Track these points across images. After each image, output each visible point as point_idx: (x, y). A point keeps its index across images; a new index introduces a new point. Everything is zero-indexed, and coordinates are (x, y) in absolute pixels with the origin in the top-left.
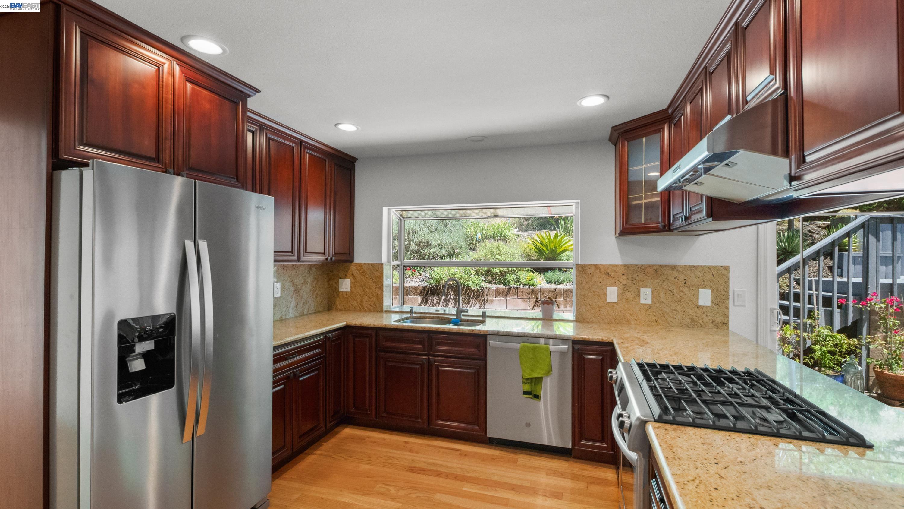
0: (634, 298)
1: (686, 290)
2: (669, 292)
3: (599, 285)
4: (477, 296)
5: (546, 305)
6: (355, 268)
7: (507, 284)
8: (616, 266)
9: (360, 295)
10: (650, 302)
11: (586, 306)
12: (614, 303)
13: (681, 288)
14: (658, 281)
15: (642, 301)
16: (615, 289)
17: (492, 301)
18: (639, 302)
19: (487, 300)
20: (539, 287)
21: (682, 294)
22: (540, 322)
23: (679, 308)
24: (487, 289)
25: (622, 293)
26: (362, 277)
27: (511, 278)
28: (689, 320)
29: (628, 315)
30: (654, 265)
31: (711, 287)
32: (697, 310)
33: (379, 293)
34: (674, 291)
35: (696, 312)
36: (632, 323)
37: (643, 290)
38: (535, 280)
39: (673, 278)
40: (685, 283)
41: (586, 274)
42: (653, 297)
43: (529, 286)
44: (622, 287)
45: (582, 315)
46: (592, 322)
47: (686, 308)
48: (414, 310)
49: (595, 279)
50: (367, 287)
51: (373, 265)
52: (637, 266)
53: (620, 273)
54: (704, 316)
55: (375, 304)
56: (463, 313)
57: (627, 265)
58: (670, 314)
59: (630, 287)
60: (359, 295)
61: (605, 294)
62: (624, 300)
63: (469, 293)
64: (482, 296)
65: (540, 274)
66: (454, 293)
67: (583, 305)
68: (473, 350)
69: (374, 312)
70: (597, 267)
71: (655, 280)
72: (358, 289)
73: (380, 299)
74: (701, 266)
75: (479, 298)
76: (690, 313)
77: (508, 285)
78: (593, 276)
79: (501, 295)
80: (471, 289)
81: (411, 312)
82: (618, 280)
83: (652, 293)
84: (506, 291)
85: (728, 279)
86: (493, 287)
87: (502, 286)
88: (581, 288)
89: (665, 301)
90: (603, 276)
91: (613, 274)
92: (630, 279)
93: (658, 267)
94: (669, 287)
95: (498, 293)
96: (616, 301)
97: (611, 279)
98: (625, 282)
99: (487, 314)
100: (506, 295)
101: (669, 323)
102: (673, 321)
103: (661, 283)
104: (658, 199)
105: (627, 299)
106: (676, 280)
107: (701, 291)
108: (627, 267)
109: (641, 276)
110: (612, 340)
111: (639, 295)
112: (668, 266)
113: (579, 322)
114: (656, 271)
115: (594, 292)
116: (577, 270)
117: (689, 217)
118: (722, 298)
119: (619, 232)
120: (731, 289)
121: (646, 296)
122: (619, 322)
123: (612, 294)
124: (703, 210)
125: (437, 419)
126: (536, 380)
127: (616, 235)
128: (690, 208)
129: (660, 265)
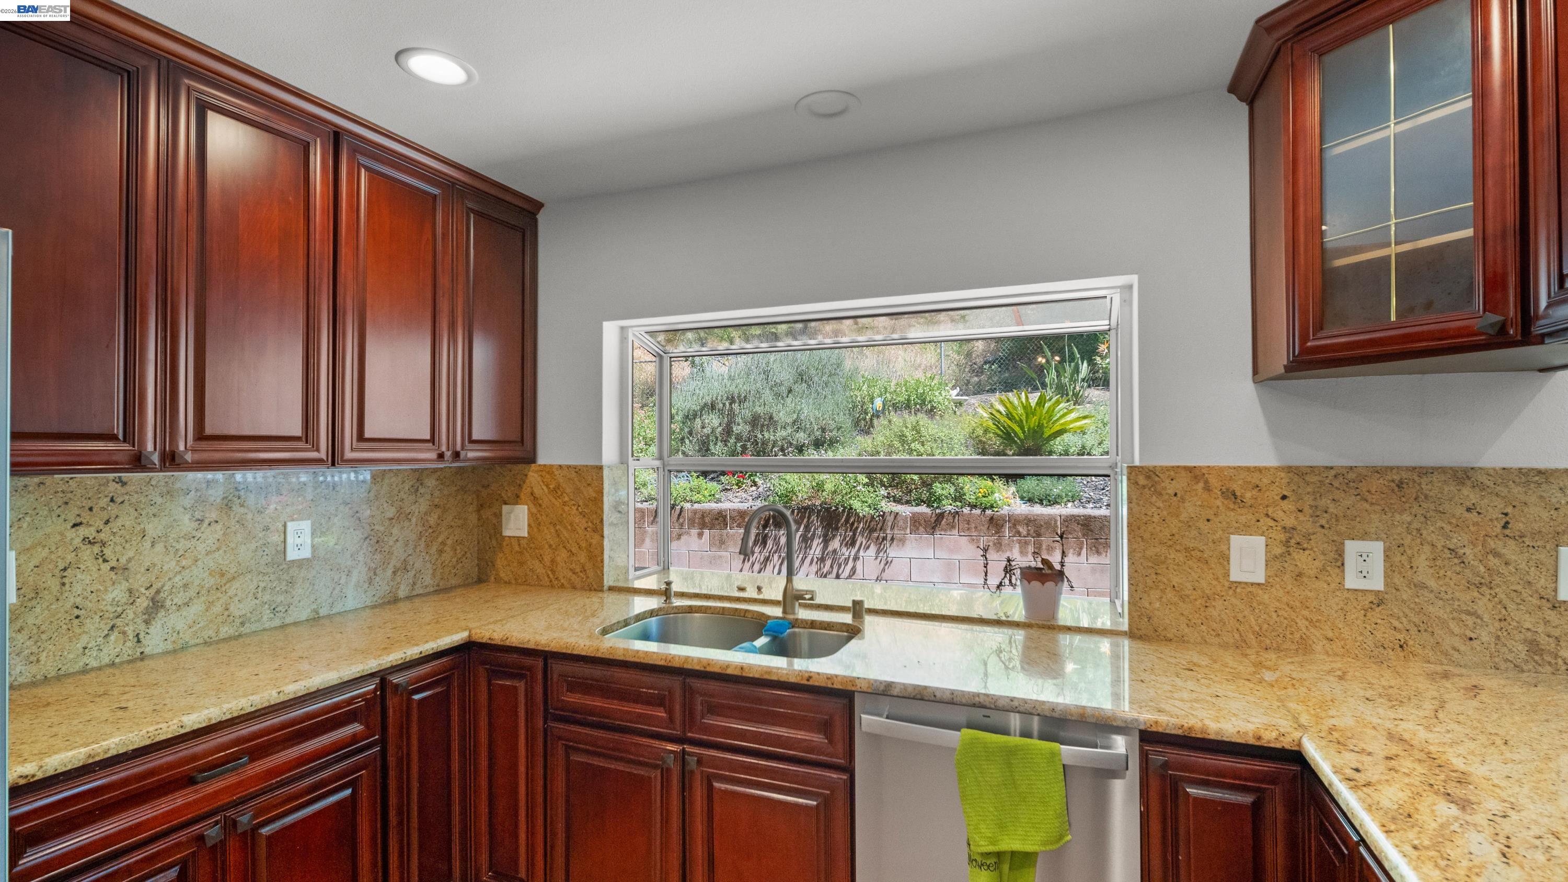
0: (1323, 569)
1: (1510, 550)
2: (1447, 554)
3: (1205, 527)
4: (872, 531)
5: (1036, 584)
6: (539, 479)
7: (935, 505)
8: (1259, 470)
9: (550, 546)
10: (1377, 583)
11: (1163, 591)
12: (1252, 584)
13: (1493, 544)
14: (1407, 517)
15: (1352, 581)
16: (1259, 542)
17: (902, 541)
18: (1341, 584)
19: (892, 539)
20: (1005, 511)
22: (1020, 635)
23: (1483, 606)
24: (892, 516)
25: (1282, 555)
26: (553, 500)
27: (944, 492)
28: (1524, 648)
29: (1302, 623)
30: (1392, 468)
32: (1551, 614)
33: (594, 542)
34: (1468, 551)
35: (1547, 622)
36: (1318, 648)
37: (1352, 548)
38: (996, 495)
39: (1460, 511)
40: (1507, 528)
41: (1161, 494)
42: (1390, 568)
43: (984, 510)
44: (1282, 537)
45: (1149, 618)
46: (1182, 640)
47: (1511, 607)
48: (675, 588)
49: (1189, 509)
50: (565, 528)
51: (578, 470)
52: (1333, 472)
53: (1274, 494)
55: (584, 570)
56: (801, 601)
57: (1297, 468)
58: (1452, 625)
59: (1308, 537)
60: (547, 546)
61: (1225, 558)
62: (1287, 578)
63: (853, 524)
64: (881, 529)
65: (1007, 482)
66: (821, 523)
67: (1151, 588)
68: (813, 737)
69: (583, 589)
70: (1195, 473)
71: (1398, 517)
72: (546, 531)
73: (596, 557)
74: (1565, 470)
75: (875, 535)
76: (1527, 625)
77: (937, 508)
78: (1183, 500)
79: (921, 529)
80: (857, 515)
81: (666, 593)
82: (1267, 515)
83: (1387, 557)
84: (933, 520)
86: (905, 510)
87: (923, 509)
88: (1147, 536)
89: (1432, 583)
90: (1218, 503)
91: (1248, 495)
92: (1307, 510)
93: (1404, 475)
94: (1449, 538)
95: (916, 523)
96: (1262, 580)
97: (1243, 511)
98: (1290, 522)
99: (870, 603)
100: (934, 528)
101: (1446, 654)
102: (1463, 648)
103: (1415, 525)
105: (1300, 576)
106: (1473, 516)
108: (1297, 473)
109: (1348, 503)
110: (1299, 744)
111: (1340, 563)
112: (1442, 470)
113: (1140, 638)
114: (1400, 485)
115: (1187, 549)
116: (1132, 482)
119: (1285, 361)
121: (1365, 566)
122: (1272, 645)
123: (1248, 557)
126: (1015, 858)
127: (1257, 374)
129: (1411, 470)
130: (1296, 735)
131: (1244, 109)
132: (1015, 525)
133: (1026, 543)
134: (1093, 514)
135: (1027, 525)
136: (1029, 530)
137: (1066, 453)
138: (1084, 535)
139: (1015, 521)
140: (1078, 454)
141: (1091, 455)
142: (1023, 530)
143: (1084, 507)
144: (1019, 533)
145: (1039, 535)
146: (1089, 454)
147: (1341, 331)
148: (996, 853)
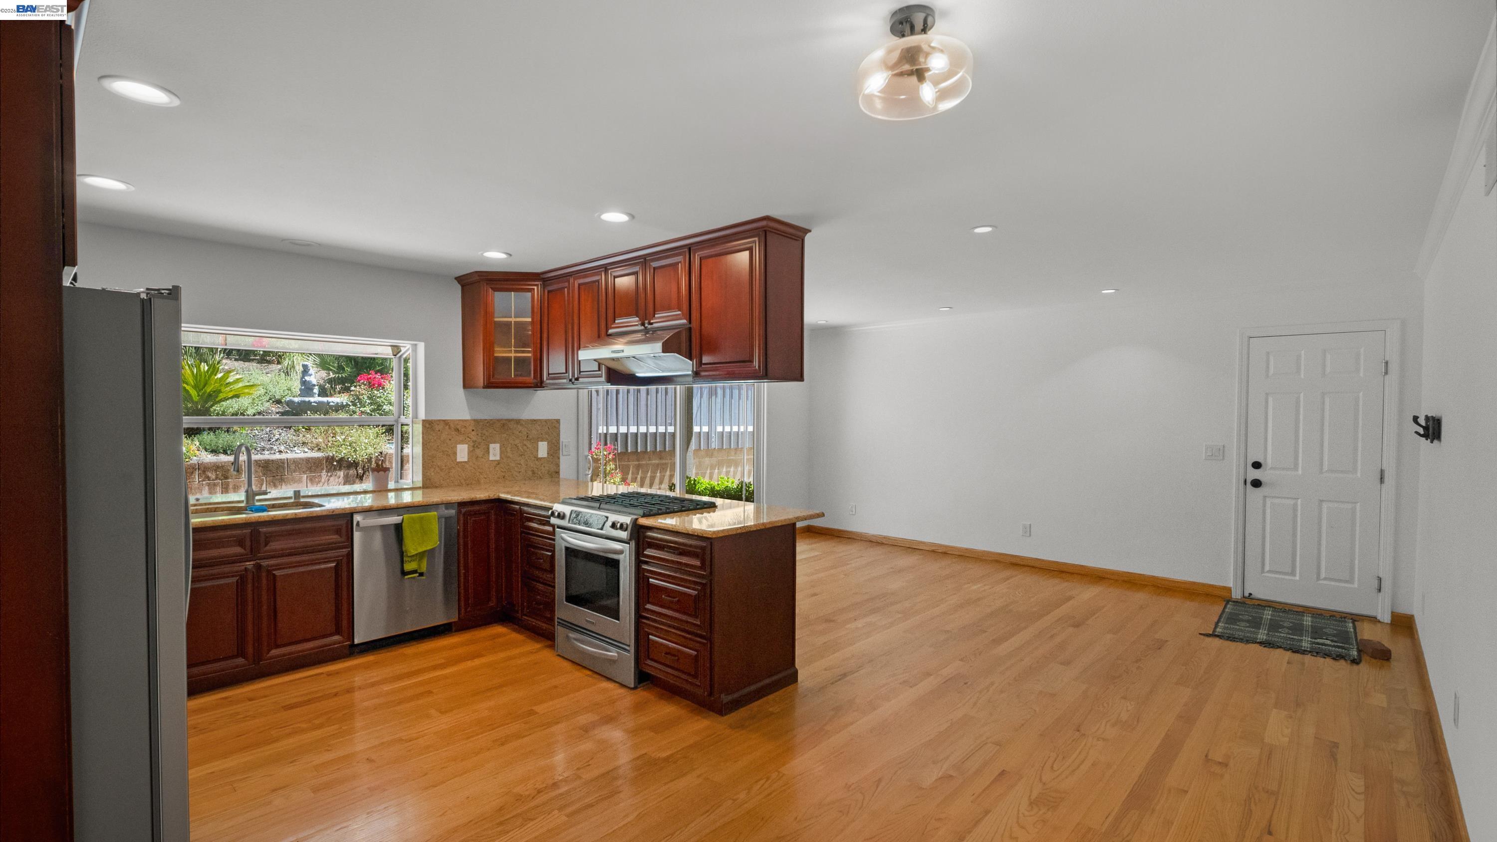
0: (484, 454)
1: (528, 444)
2: (515, 446)
3: (449, 442)
8: (466, 421)
10: (498, 458)
11: (435, 469)
12: (464, 462)
13: (525, 442)
14: (505, 435)
15: (491, 458)
16: (465, 447)
18: (488, 458)
21: (525, 447)
23: (522, 462)
25: (472, 451)
28: (531, 473)
29: (478, 474)
30: (502, 420)
31: (547, 439)
32: (537, 462)
34: (519, 445)
35: (536, 464)
36: (482, 481)
37: (492, 446)
39: (518, 433)
40: (527, 437)
41: (433, 430)
42: (501, 452)
44: (472, 444)
45: (430, 480)
46: (443, 487)
47: (528, 461)
49: (444, 436)
52: (486, 421)
53: (471, 428)
54: (543, 468)
56: (257, 498)
57: (477, 420)
58: (516, 468)
59: (479, 443)
61: (455, 454)
62: (474, 458)
65: (190, 436)
67: (431, 468)
68: (335, 538)
70: (446, 422)
71: (503, 436)
74: (540, 420)
76: (532, 466)
78: (442, 433)
82: (468, 437)
83: (500, 448)
85: (559, 431)
88: (429, 447)
89: (511, 456)
90: (453, 433)
91: (463, 430)
92: (480, 435)
93: (505, 422)
94: (515, 441)
96: (466, 460)
97: (461, 436)
98: (474, 439)
99: (302, 494)
101: (514, 478)
102: (518, 475)
103: (507, 438)
104: (530, 355)
105: (477, 457)
106: (520, 434)
107: (540, 443)
108: (477, 422)
109: (490, 431)
110: (499, 496)
111: (488, 451)
112: (513, 420)
113: (427, 488)
114: (504, 425)
115: (443, 451)
116: (424, 426)
117: (577, 379)
118: (555, 449)
119: (482, 384)
120: (561, 440)
121: (495, 452)
122: (470, 483)
123: (462, 452)
124: (602, 377)
125: (269, 651)
126: (421, 555)
127: (465, 386)
128: (580, 372)
129: (506, 420)
130: (498, 494)
131: (460, 287)
132: (204, 472)
133: (215, 485)
134: (271, 458)
135: (216, 471)
136: (216, 475)
137: (223, 414)
139: (203, 469)
140: (233, 415)
141: (244, 415)
142: (212, 475)
143: (261, 454)
144: (208, 478)
145: (226, 478)
146: (242, 414)
147: (499, 378)
148: (417, 554)
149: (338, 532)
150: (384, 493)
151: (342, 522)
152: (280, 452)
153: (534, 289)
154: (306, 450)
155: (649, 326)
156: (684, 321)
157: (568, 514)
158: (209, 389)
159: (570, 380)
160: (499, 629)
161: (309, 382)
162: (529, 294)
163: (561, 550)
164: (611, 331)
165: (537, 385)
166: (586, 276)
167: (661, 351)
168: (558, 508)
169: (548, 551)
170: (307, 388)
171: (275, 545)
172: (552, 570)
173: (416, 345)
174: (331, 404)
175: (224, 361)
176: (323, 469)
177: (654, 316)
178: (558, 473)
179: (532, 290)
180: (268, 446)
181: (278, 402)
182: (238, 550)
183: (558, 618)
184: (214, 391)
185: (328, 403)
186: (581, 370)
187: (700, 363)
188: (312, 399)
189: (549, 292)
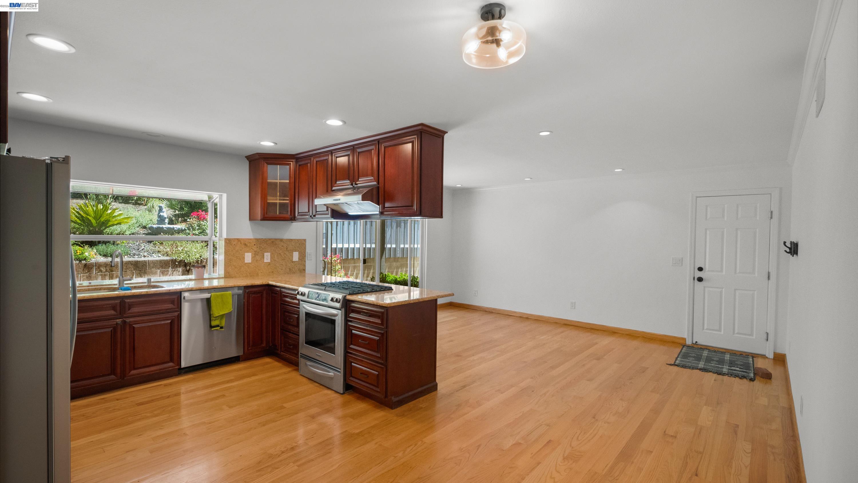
0: (261, 259)
1: (287, 253)
2: (279, 254)
3: (240, 252)
8: (250, 239)
10: (269, 261)
11: (232, 266)
12: (249, 263)
13: (285, 252)
14: (274, 248)
15: (265, 261)
16: (250, 254)
18: (264, 261)
20: (93, 261)
21: (285, 255)
23: (284, 263)
25: (254, 257)
28: (288, 270)
29: (257, 270)
30: (272, 239)
31: (298, 251)
34: (282, 254)
35: (292, 265)
36: (260, 275)
37: (266, 254)
38: (86, 253)
39: (281, 246)
40: (287, 249)
41: (232, 245)
42: (271, 258)
43: (80, 261)
44: (254, 253)
45: (229, 273)
46: (235, 277)
47: (287, 263)
49: (237, 248)
52: (263, 240)
53: (253, 244)
54: (295, 267)
56: (126, 282)
57: (257, 239)
58: (280, 267)
59: (258, 252)
61: (244, 258)
62: (255, 261)
65: (90, 247)
67: (229, 266)
68: (170, 306)
70: (238, 240)
71: (272, 248)
74: (294, 239)
76: (289, 265)
78: (236, 246)
82: (252, 249)
83: (271, 255)
85: (306, 246)
88: (228, 254)
89: (277, 260)
90: (243, 246)
91: (248, 244)
92: (258, 247)
93: (273, 240)
94: (279, 251)
96: (250, 262)
97: (247, 248)
98: (255, 250)
99: (152, 281)
101: (278, 272)
102: (281, 271)
104: (288, 202)
105: (257, 260)
106: (283, 247)
107: (294, 253)
108: (257, 240)
109: (265, 245)
110: (268, 283)
111: (263, 257)
112: (278, 239)
113: (227, 278)
114: (273, 242)
115: (237, 257)
116: (226, 242)
117: (314, 216)
118: (303, 256)
119: (260, 218)
120: (306, 251)
121: (267, 257)
122: (252, 275)
123: (248, 257)
124: (328, 214)
125: (130, 371)
126: (222, 316)
127: (250, 219)
128: (316, 212)
129: (275, 239)
130: (268, 282)
131: (248, 162)
132: (99, 267)
133: (105, 275)
134: (138, 260)
135: (106, 267)
136: (106, 269)
137: (112, 234)
138: (134, 269)
139: (98, 266)
140: (117, 234)
141: (124, 235)
142: (103, 269)
143: (133, 257)
144: (101, 271)
145: (112, 271)
147: (271, 214)
148: (219, 316)
149: (172, 302)
150: (201, 281)
151: (175, 297)
152: (144, 256)
153: (291, 164)
154: (160, 255)
155: (356, 186)
156: (375, 183)
157: (307, 293)
158: (102, 220)
159: (311, 216)
160: (267, 360)
161: (163, 216)
162: (288, 167)
163: (303, 314)
164: (334, 188)
165: (292, 219)
166: (320, 157)
167: (361, 200)
168: (302, 289)
169: (296, 314)
170: (161, 220)
171: (135, 310)
172: (298, 326)
173: (222, 195)
174: (175, 229)
175: (113, 203)
176: (169, 267)
177: (358, 180)
178: (304, 270)
179: (289, 164)
180: (137, 253)
181: (145, 227)
182: (112, 312)
183: (301, 353)
184: (106, 221)
185: (174, 228)
186: (317, 211)
187: (384, 207)
188: (164, 226)
189: (299, 165)
